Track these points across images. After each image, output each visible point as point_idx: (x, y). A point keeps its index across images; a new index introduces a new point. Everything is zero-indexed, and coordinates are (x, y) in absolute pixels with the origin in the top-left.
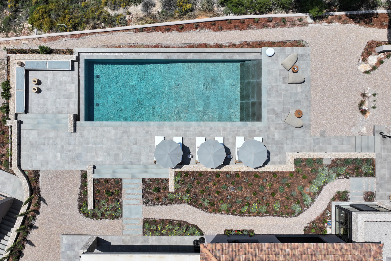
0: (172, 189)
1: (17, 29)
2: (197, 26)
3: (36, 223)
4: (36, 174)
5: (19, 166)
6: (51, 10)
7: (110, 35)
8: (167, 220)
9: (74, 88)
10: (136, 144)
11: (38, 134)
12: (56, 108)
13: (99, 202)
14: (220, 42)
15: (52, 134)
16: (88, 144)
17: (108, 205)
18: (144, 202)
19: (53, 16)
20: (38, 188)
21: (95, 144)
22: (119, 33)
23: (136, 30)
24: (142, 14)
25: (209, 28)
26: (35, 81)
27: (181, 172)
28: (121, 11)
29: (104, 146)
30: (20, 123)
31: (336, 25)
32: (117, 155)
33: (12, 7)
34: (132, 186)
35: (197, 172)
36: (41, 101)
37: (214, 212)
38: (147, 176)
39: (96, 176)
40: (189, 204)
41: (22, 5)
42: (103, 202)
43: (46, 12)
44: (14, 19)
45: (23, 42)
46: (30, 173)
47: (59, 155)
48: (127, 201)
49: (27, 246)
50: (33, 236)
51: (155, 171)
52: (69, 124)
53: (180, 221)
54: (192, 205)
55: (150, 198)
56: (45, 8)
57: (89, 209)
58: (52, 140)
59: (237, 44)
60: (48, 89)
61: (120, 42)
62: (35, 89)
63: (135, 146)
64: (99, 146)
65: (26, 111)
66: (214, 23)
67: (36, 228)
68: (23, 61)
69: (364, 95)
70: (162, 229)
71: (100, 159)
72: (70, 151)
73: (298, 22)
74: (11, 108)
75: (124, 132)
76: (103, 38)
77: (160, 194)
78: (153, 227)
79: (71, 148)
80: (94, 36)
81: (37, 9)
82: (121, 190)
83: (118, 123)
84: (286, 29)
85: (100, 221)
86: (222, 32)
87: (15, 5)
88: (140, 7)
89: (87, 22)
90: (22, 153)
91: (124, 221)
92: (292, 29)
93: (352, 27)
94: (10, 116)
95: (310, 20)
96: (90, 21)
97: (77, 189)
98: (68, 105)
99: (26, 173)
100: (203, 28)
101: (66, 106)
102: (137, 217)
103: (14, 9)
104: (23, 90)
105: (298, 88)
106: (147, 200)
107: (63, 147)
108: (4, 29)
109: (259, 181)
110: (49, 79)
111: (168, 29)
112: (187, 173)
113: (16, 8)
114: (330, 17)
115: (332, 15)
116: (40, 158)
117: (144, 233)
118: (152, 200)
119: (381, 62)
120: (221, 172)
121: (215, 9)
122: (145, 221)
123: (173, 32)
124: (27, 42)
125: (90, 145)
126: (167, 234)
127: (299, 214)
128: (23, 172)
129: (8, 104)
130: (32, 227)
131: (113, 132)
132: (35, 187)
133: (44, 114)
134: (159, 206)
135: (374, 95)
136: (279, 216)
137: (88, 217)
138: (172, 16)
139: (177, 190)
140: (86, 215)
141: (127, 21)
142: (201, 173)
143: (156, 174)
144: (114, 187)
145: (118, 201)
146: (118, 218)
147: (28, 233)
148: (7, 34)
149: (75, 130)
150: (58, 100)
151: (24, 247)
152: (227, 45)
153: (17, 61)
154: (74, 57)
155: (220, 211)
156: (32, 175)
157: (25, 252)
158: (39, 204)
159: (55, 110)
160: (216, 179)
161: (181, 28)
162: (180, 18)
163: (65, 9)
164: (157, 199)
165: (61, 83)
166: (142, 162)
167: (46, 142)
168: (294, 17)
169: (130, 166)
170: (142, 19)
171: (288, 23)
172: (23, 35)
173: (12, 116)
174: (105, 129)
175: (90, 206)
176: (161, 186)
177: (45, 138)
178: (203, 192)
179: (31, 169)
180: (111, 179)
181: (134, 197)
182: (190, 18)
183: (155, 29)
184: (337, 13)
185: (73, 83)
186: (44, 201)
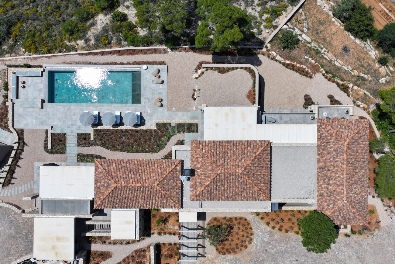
0: (92, 138)
1: (17, 52)
2: (110, 53)
3: (22, 156)
4: (22, 130)
5: (13, 126)
6: (36, 41)
7: (66, 57)
8: (90, 154)
9: (43, 86)
10: (75, 115)
11: (23, 110)
12: (33, 96)
13: (54, 145)
14: (122, 61)
15: (30, 110)
16: (49, 115)
17: (59, 146)
18: (78, 145)
19: (37, 45)
20: (23, 138)
21: (53, 115)
22: (71, 55)
23: (80, 54)
24: (84, 45)
25: (116, 54)
26: (21, 82)
27: (97, 130)
28: (73, 43)
29: (58, 116)
30: (13, 104)
31: (183, 53)
32: (64, 121)
33: (13, 39)
34: (72, 137)
35: (106, 130)
36: (25, 92)
37: (114, 150)
38: (79, 132)
39: (53, 132)
40: (101, 146)
41: (20, 38)
42: (56, 145)
43: (33, 43)
44: (15, 46)
45: (19, 60)
46: (19, 130)
47: (34, 121)
48: (69, 145)
49: (17, 168)
50: (20, 163)
51: (83, 129)
52: (39, 104)
53: (97, 155)
54: (103, 147)
55: (81, 143)
56: (32, 40)
57: (49, 148)
58: (30, 113)
59: (131, 62)
60: (29, 86)
61: (71, 61)
62: (21, 86)
63: (74, 116)
64: (55, 116)
65: (17, 98)
66: (119, 51)
67: (22, 159)
68: (15, 71)
69: (195, 90)
70: (87, 159)
71: (56, 123)
72: (40, 119)
73: (163, 51)
74: (9, 96)
75: (68, 109)
76: (62, 58)
77: (86, 141)
78: (82, 158)
79: (40, 117)
80: (57, 57)
81: (28, 41)
82: (66, 139)
83: (65, 104)
84: (156, 55)
85: (55, 155)
86: (123, 56)
87: (15, 38)
88: (83, 41)
89: (56, 49)
90: (14, 120)
91: (67, 155)
92: (159, 55)
93: (191, 54)
94: (8, 100)
95: (169, 50)
96: (58, 48)
97: (43, 139)
98: (40, 95)
99: (17, 130)
100: (113, 54)
101: (38, 95)
102: (74, 153)
103: (15, 40)
104: (15, 86)
105: (161, 86)
106: (79, 144)
107: (36, 116)
108: (9, 52)
109: (138, 134)
110: (30, 81)
111: (96, 54)
112: (100, 130)
113: (16, 39)
114: (180, 49)
115: (182, 48)
116: (24, 122)
117: (78, 161)
118: (82, 144)
119: (203, 73)
120: (118, 130)
121: (123, 43)
122: (78, 155)
123: (99, 55)
124: (21, 60)
125: (51, 116)
126: (89, 162)
127: (158, 152)
128: (15, 129)
129: (7, 94)
130: (20, 158)
131: (62, 109)
132: (21, 137)
133: (26, 99)
134: (86, 147)
135: (199, 90)
136: (148, 153)
137: (49, 153)
138: (99, 47)
139: (95, 139)
140: (48, 152)
141: (76, 49)
142: (107, 130)
143: (84, 130)
144: (62, 137)
145: (64, 144)
146: (64, 153)
147: (17, 161)
148: (10, 55)
149: (42, 108)
150: (34, 92)
151: (15, 168)
152: (126, 63)
153: (12, 71)
154: (42, 70)
155: (117, 150)
156: (20, 131)
157: (16, 171)
158: (24, 146)
159: (32, 97)
160: (116, 133)
161: (103, 54)
162: (103, 48)
163: (44, 41)
164: (85, 144)
165: (36, 83)
166: (78, 125)
167: (27, 114)
168: (161, 49)
169: (71, 127)
170: (84, 48)
171: (158, 52)
172: (20, 55)
173: (9, 100)
174: (58, 107)
175: (50, 147)
176: (87, 137)
177: (27, 112)
178: (108, 140)
179: (19, 128)
180: (61, 133)
181: (72, 142)
182: (108, 48)
183: (89, 54)
184: (184, 47)
185: (42, 83)
186: (26, 145)
